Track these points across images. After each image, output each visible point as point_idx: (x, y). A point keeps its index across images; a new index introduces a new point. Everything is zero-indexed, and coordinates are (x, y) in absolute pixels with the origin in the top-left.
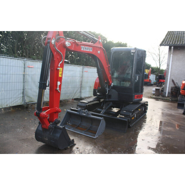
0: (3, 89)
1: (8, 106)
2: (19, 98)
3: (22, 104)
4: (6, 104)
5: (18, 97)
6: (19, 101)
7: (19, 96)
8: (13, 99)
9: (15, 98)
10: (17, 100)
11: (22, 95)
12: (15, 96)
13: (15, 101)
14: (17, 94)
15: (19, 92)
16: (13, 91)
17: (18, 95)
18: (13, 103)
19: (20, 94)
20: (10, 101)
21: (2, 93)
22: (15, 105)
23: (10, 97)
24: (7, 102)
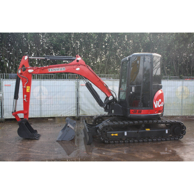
0: (57, 103)
1: (62, 116)
2: (73, 111)
3: (75, 116)
4: (60, 114)
6: (72, 113)
7: (72, 109)
8: (66, 111)
9: (69, 111)
10: (70, 112)
11: (75, 109)
12: (68, 109)
13: (68, 113)
14: (70, 107)
15: (72, 106)
16: (66, 105)
17: (71, 108)
18: (66, 114)
20: (64, 112)
21: (57, 106)
23: (64, 109)
24: (61, 113)
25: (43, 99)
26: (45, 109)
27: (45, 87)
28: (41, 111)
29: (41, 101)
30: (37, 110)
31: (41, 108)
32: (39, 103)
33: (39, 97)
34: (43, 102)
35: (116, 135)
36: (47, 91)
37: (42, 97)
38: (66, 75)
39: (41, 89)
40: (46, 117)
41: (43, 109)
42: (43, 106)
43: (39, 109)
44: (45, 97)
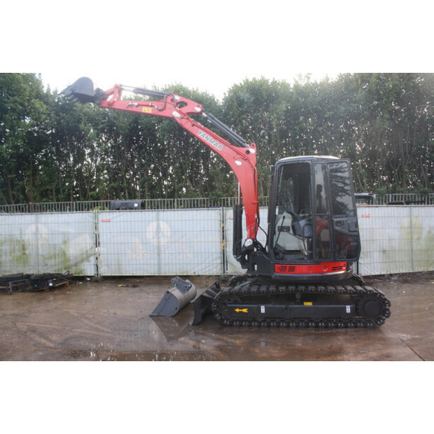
0: (188, 251)
1: (196, 274)
2: (215, 266)
3: (219, 274)
4: (193, 271)
5: (213, 264)
6: (215, 270)
7: (214, 262)
8: (204, 266)
9: (208, 265)
10: (211, 268)
11: (219, 261)
12: (207, 262)
13: (207, 269)
14: (210, 259)
15: (214, 257)
16: (203, 254)
17: (213, 260)
18: (204, 271)
19: (216, 259)
20: (200, 267)
21: (186, 256)
22: (207, 274)
23: (200, 262)
24: (194, 268)
25: (162, 244)
26: (167, 262)
27: (165, 224)
28: (159, 264)
29: (159, 248)
30: (152, 262)
31: (159, 259)
32: (156, 251)
33: (155, 240)
34: (162, 249)
35: (245, 310)
36: (169, 230)
37: (162, 240)
38: (229, 198)
39: (158, 226)
40: (168, 275)
41: (163, 262)
42: (162, 255)
43: (156, 262)
44: (166, 240)
